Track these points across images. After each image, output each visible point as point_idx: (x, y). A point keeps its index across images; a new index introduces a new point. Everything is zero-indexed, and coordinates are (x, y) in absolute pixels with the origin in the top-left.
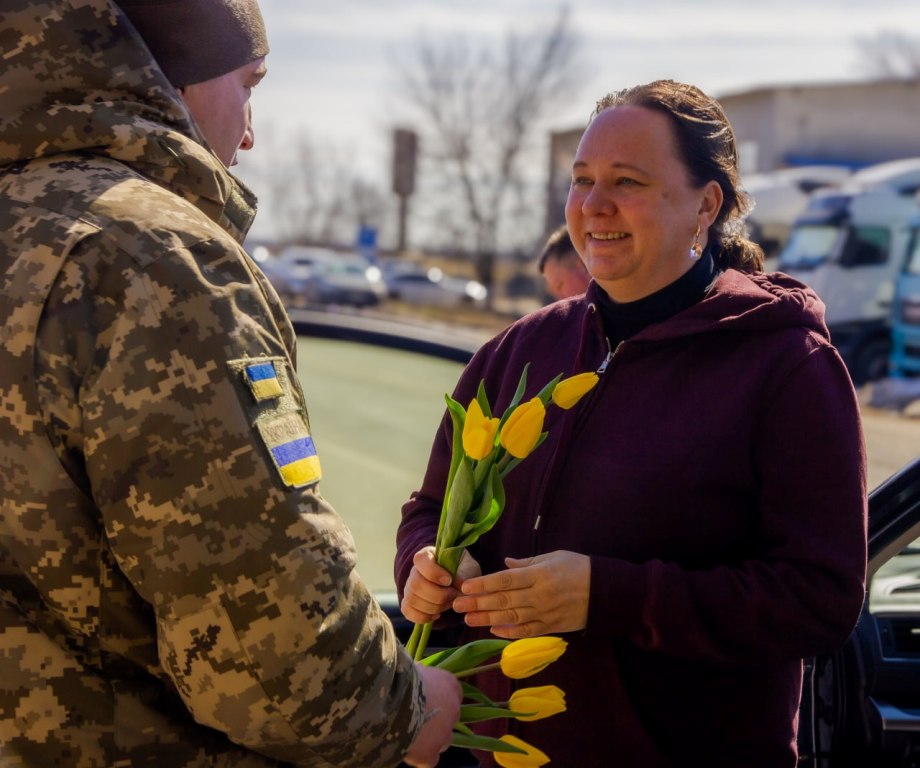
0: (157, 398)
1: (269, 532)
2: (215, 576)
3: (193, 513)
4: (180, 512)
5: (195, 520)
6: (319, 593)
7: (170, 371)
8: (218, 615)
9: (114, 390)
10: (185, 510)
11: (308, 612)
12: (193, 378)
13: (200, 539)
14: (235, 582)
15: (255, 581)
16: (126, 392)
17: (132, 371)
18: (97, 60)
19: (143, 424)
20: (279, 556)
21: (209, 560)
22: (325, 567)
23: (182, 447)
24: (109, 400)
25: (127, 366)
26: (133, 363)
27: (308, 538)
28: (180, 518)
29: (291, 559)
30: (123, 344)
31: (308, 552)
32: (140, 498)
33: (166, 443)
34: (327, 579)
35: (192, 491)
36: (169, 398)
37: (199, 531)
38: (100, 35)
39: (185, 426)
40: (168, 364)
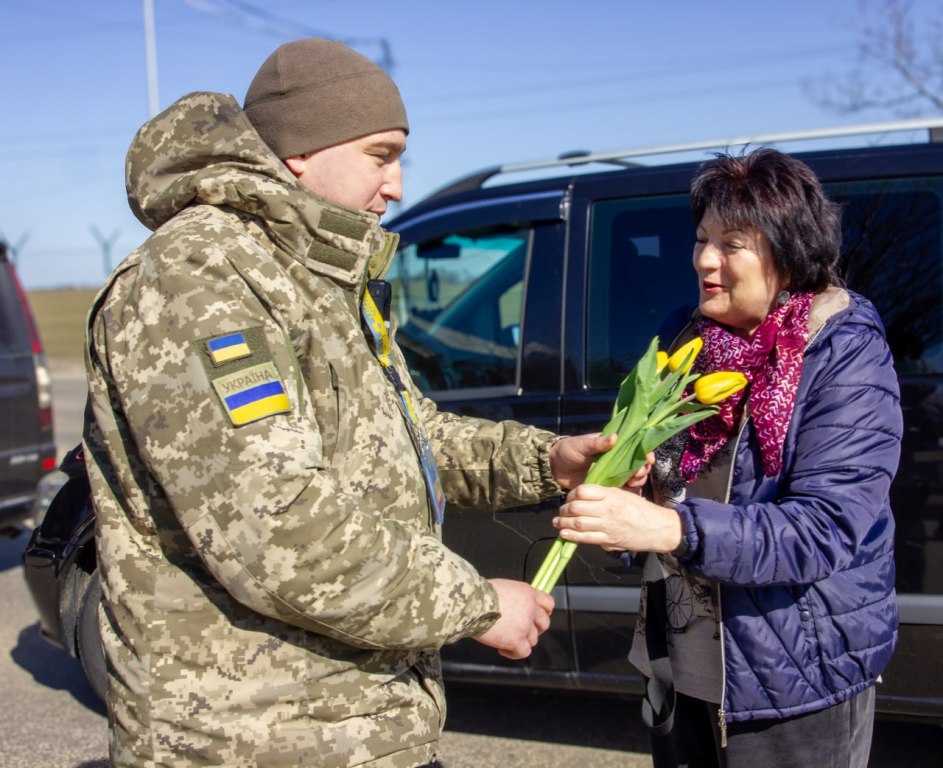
0: (155, 373)
1: (227, 459)
2: (202, 494)
3: (184, 451)
4: (175, 451)
5: (185, 455)
6: (267, 499)
7: (162, 353)
8: (209, 521)
9: (133, 371)
10: (179, 450)
11: (259, 514)
12: (176, 356)
13: (190, 469)
14: (213, 497)
15: (224, 495)
16: (139, 372)
17: (142, 357)
18: (204, 140)
19: (150, 392)
20: (235, 476)
21: (198, 483)
22: (270, 479)
23: (172, 405)
24: (130, 377)
25: (139, 355)
26: (142, 352)
27: (256, 460)
28: (176, 455)
29: (244, 476)
30: (138, 339)
31: (257, 470)
32: (153, 445)
33: (162, 404)
34: (272, 489)
35: (181, 436)
36: (163, 372)
37: (189, 463)
38: (207, 123)
39: (173, 391)
40: (161, 348)
